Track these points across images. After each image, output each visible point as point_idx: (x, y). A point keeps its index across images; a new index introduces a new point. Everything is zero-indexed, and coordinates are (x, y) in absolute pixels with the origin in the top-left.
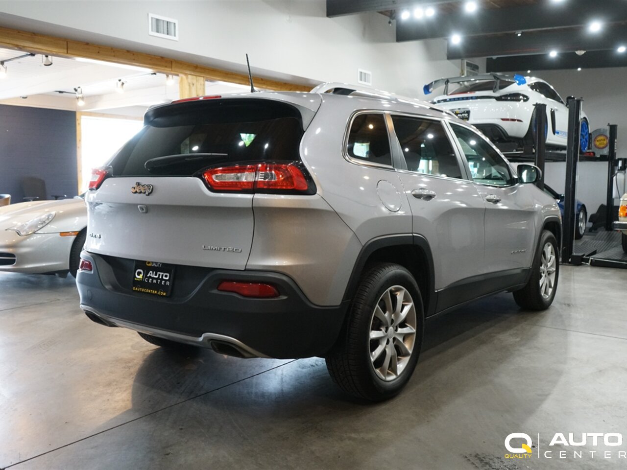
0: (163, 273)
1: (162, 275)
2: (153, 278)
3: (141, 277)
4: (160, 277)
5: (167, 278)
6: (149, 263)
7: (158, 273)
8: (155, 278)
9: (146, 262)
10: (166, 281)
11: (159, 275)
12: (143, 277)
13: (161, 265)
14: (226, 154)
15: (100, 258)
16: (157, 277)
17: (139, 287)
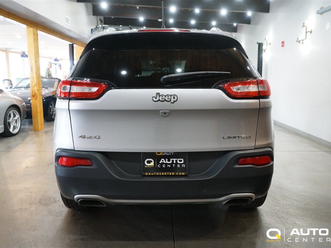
0: (176, 159)
1: (176, 161)
2: (166, 164)
3: (152, 164)
4: (175, 162)
5: (182, 162)
6: (159, 153)
7: (171, 160)
8: (169, 164)
9: (155, 153)
10: (181, 164)
11: (173, 161)
12: (154, 164)
13: (173, 153)
14: (230, 73)
15: (99, 154)
16: (171, 162)
17: (152, 172)
